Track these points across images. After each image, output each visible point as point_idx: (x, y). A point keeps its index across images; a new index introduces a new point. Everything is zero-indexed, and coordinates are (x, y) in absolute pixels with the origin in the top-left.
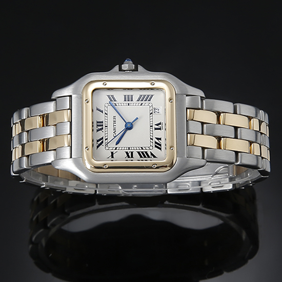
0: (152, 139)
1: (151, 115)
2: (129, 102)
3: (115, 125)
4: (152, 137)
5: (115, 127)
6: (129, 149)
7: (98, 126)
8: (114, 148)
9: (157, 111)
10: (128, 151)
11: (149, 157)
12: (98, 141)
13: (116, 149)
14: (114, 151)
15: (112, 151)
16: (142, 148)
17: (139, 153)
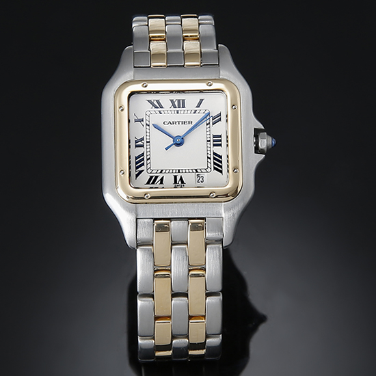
0: (161, 172)
1: (195, 171)
2: (212, 141)
3: (181, 123)
4: (164, 171)
5: (177, 123)
6: (147, 142)
7: (179, 101)
8: (148, 123)
9: (201, 179)
10: (145, 141)
11: (137, 168)
12: (158, 101)
13: (147, 124)
14: (144, 123)
15: (144, 120)
16: (149, 159)
17: (143, 154)
